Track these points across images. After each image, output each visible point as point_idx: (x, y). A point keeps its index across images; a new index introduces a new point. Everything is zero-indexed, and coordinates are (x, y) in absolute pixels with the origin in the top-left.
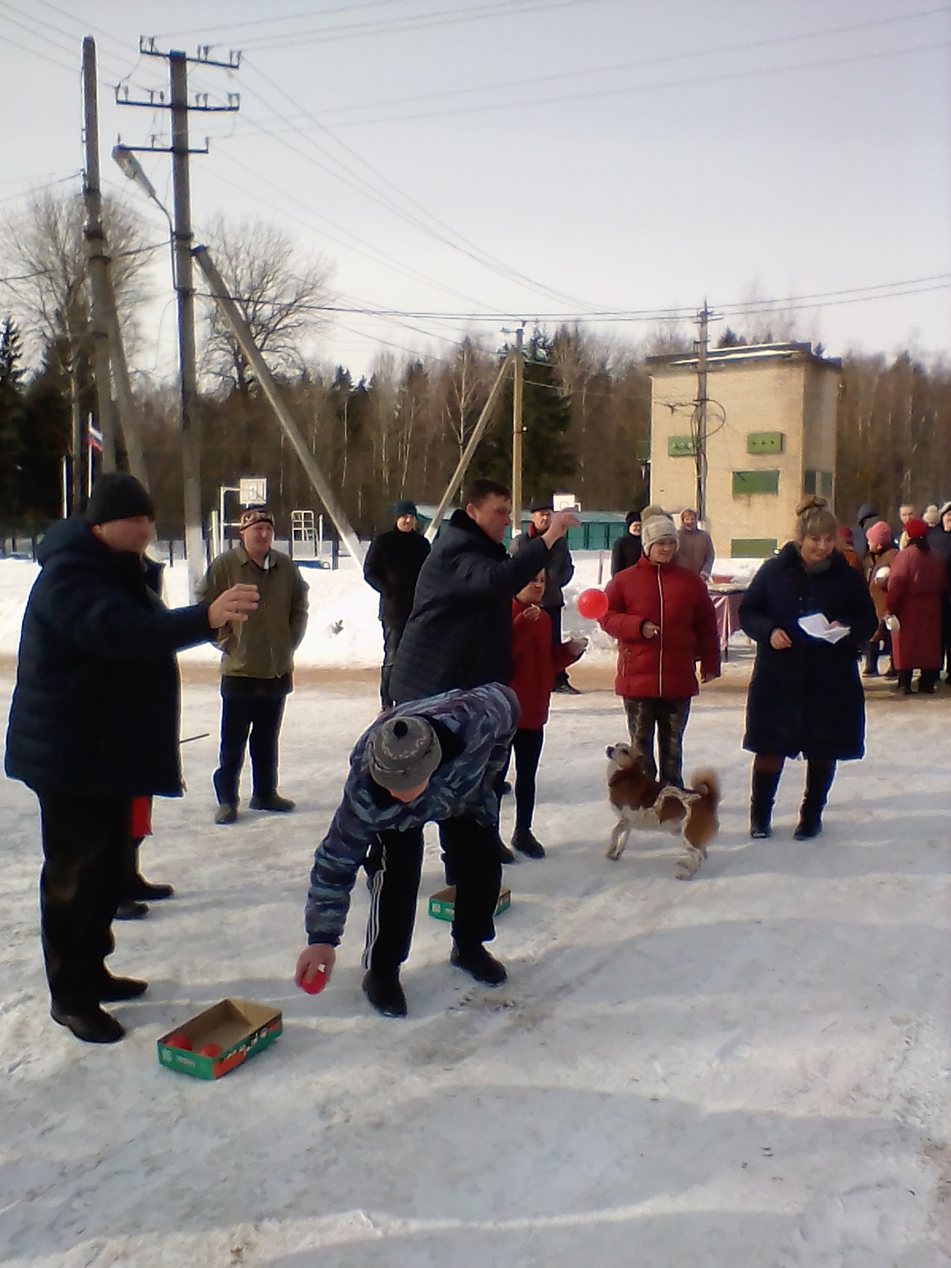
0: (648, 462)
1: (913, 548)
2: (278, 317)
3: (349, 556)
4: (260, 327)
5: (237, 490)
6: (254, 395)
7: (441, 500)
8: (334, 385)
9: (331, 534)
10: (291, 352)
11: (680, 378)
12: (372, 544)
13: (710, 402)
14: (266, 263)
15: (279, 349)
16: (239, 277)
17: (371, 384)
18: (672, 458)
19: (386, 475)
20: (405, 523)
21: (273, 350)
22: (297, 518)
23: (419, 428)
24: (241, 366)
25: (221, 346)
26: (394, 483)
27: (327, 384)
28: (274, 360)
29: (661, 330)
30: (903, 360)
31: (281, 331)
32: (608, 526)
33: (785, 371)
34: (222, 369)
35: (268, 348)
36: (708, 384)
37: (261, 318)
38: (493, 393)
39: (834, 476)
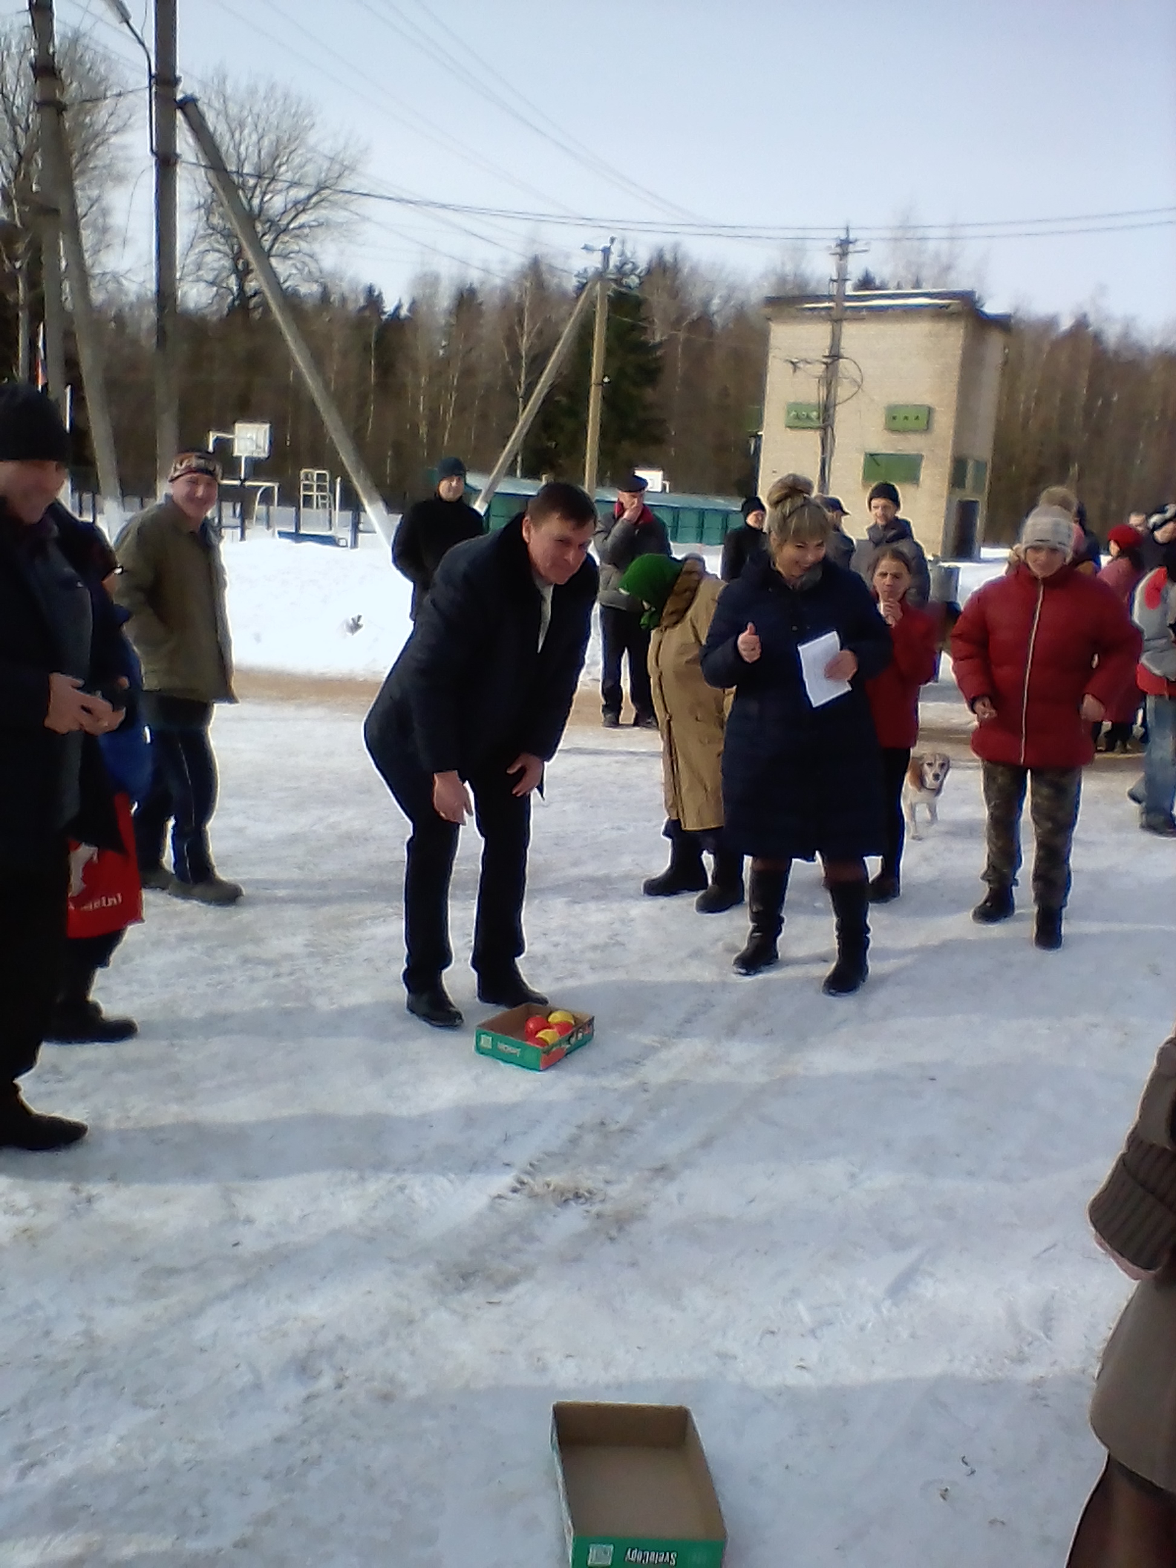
0: (760, 433)
1: (1124, 562)
2: (293, 214)
3: (374, 532)
4: (268, 225)
5: (231, 436)
6: (257, 315)
7: (494, 466)
8: (363, 309)
9: (351, 502)
10: (307, 259)
11: (807, 326)
12: (402, 518)
13: (844, 360)
14: (278, 140)
15: (292, 255)
16: (243, 156)
17: (410, 310)
18: (788, 429)
19: (423, 430)
20: (450, 488)
21: (285, 257)
22: (307, 479)
23: (468, 373)
24: (243, 274)
25: (217, 246)
26: (434, 442)
27: (352, 307)
28: (285, 270)
29: (783, 264)
30: (1081, 324)
31: (297, 232)
32: (702, 513)
33: (941, 326)
34: (217, 276)
35: (279, 252)
36: (843, 336)
37: (271, 212)
38: (567, 331)
39: (989, 465)
